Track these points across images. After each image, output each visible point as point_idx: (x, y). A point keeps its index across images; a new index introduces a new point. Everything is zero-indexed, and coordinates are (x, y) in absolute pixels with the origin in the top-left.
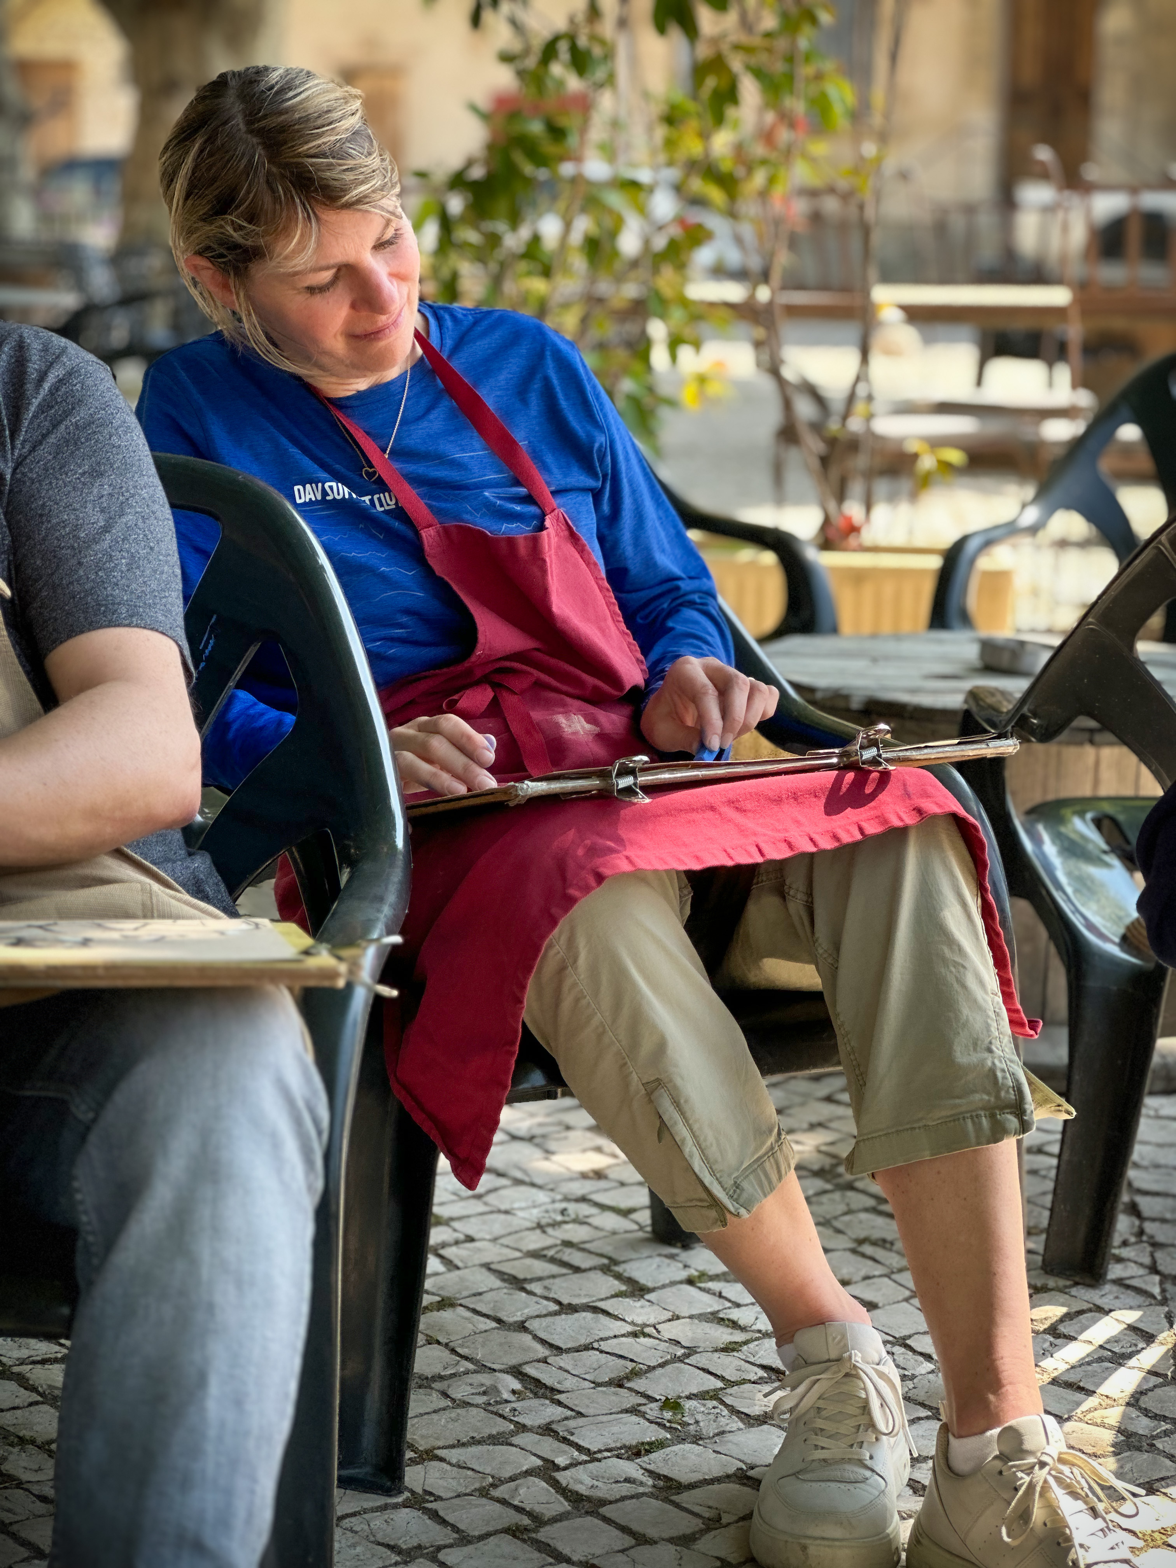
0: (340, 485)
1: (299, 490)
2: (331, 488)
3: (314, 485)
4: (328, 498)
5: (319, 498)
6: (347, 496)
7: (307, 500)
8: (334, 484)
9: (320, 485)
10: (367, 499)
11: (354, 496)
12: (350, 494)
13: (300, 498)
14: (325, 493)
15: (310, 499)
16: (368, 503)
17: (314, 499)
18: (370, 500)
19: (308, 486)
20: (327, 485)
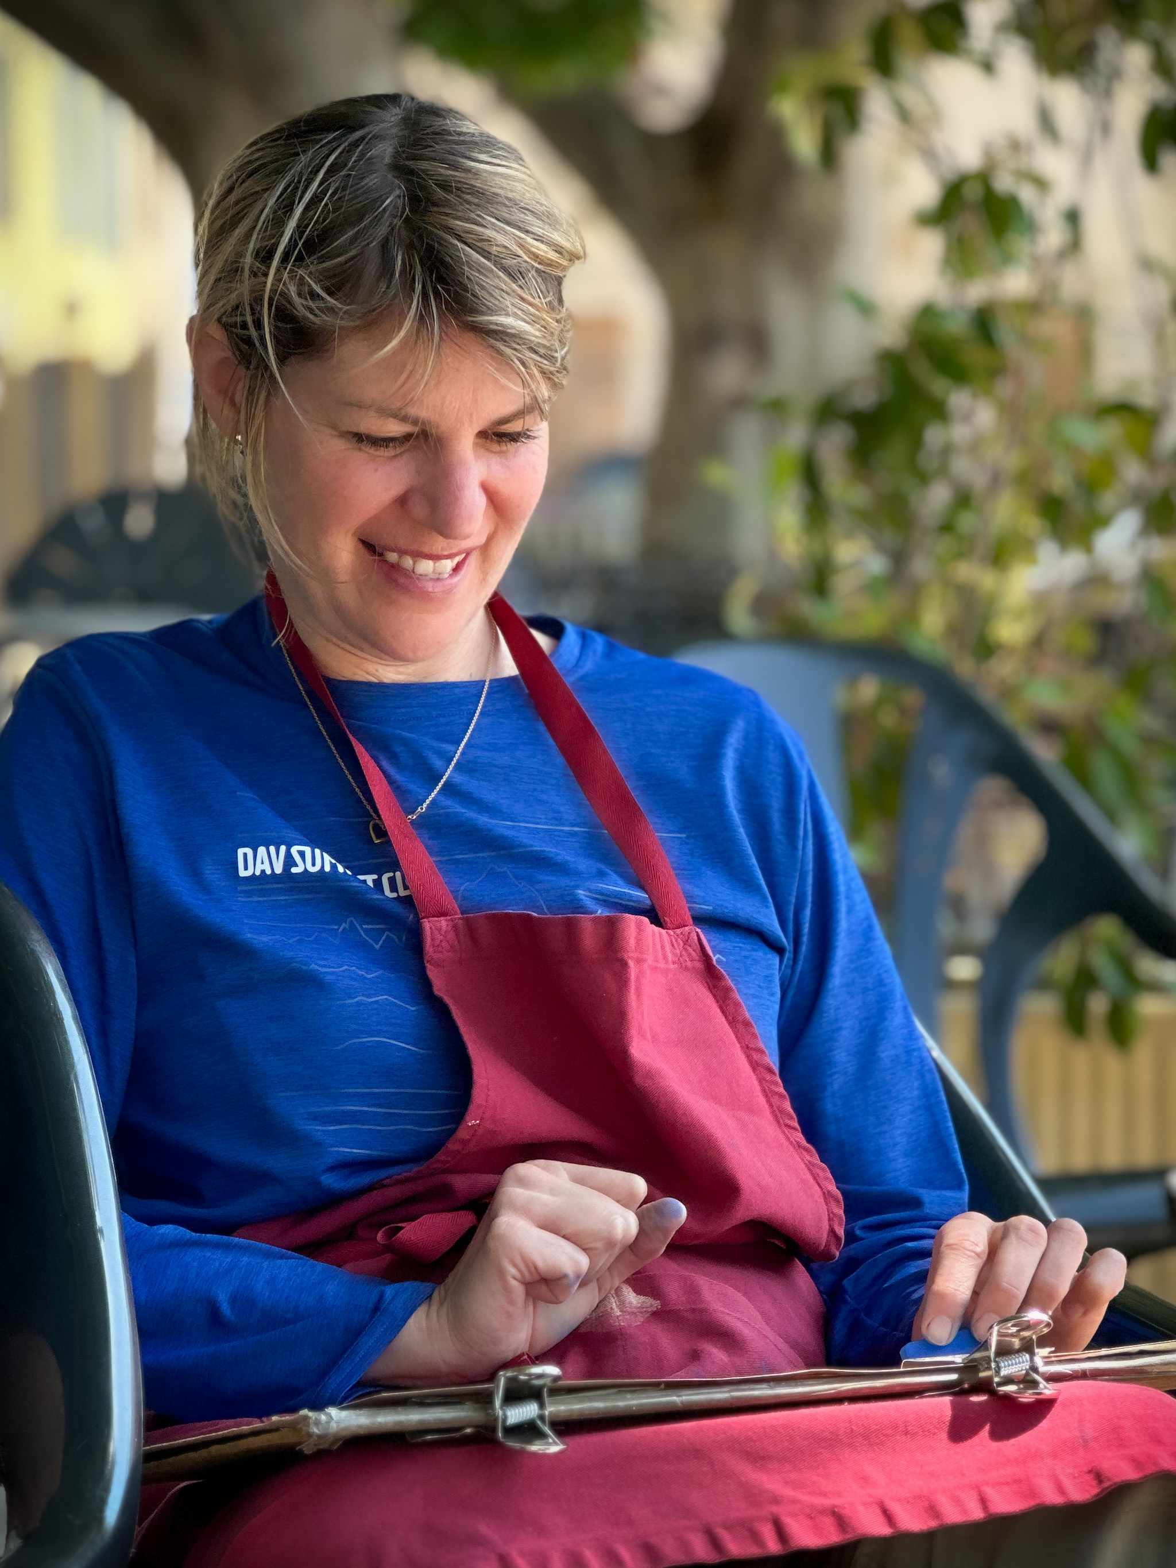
0: (317, 851)
1: (245, 855)
2: (302, 854)
3: (272, 849)
4: (294, 870)
5: (279, 870)
6: (327, 869)
7: (258, 873)
8: (308, 850)
9: (283, 848)
10: (370, 879)
11: (341, 869)
12: (333, 867)
13: (246, 868)
14: (289, 862)
15: (263, 871)
16: (371, 884)
17: (268, 872)
18: (374, 881)
19: (262, 850)
20: (294, 850)
